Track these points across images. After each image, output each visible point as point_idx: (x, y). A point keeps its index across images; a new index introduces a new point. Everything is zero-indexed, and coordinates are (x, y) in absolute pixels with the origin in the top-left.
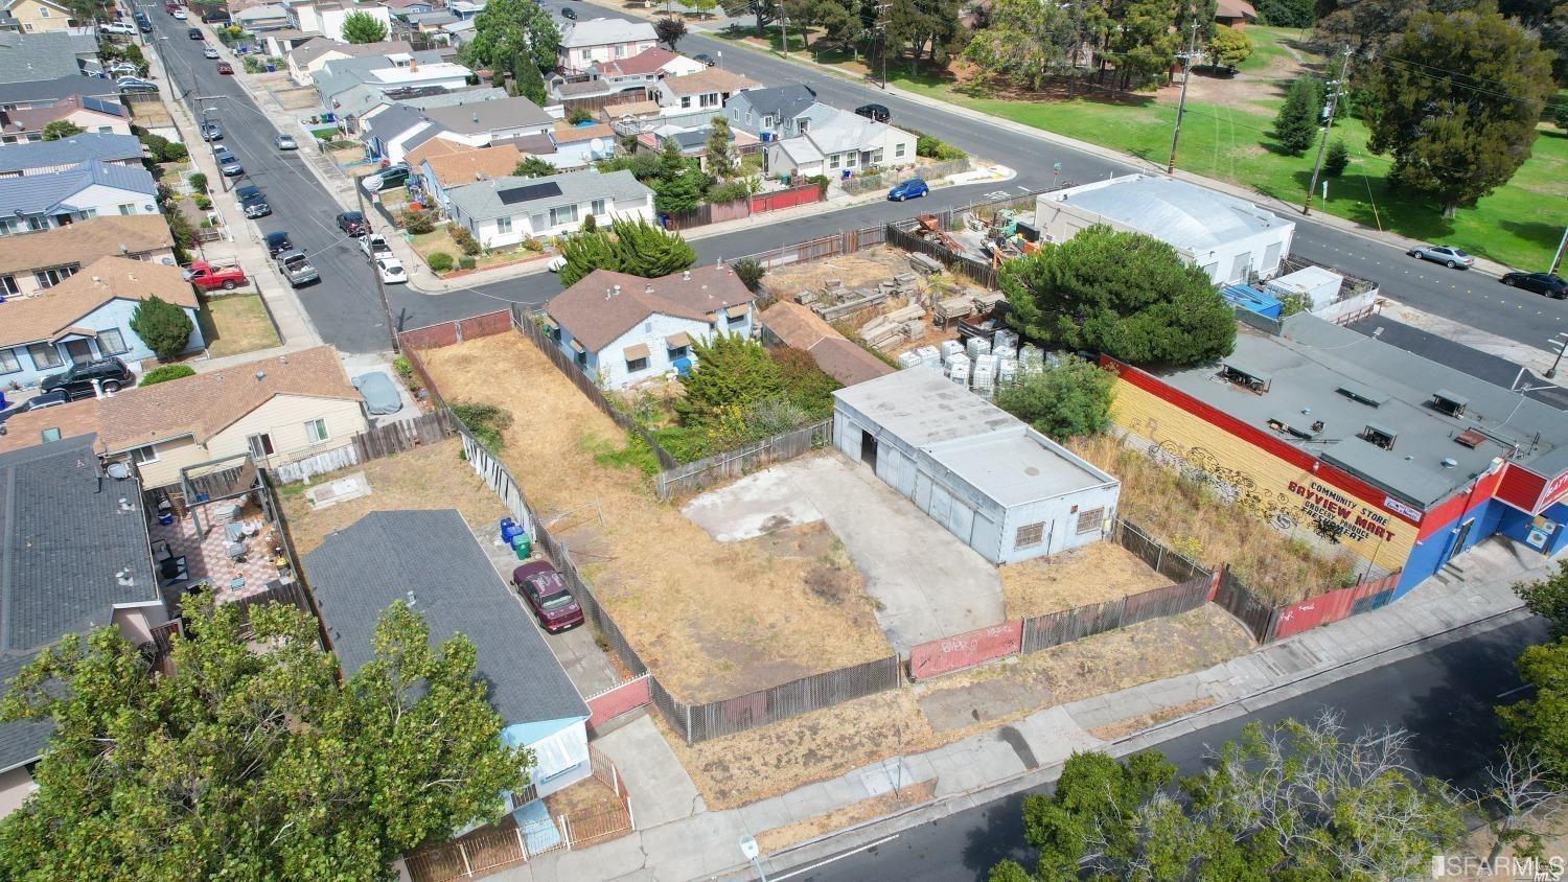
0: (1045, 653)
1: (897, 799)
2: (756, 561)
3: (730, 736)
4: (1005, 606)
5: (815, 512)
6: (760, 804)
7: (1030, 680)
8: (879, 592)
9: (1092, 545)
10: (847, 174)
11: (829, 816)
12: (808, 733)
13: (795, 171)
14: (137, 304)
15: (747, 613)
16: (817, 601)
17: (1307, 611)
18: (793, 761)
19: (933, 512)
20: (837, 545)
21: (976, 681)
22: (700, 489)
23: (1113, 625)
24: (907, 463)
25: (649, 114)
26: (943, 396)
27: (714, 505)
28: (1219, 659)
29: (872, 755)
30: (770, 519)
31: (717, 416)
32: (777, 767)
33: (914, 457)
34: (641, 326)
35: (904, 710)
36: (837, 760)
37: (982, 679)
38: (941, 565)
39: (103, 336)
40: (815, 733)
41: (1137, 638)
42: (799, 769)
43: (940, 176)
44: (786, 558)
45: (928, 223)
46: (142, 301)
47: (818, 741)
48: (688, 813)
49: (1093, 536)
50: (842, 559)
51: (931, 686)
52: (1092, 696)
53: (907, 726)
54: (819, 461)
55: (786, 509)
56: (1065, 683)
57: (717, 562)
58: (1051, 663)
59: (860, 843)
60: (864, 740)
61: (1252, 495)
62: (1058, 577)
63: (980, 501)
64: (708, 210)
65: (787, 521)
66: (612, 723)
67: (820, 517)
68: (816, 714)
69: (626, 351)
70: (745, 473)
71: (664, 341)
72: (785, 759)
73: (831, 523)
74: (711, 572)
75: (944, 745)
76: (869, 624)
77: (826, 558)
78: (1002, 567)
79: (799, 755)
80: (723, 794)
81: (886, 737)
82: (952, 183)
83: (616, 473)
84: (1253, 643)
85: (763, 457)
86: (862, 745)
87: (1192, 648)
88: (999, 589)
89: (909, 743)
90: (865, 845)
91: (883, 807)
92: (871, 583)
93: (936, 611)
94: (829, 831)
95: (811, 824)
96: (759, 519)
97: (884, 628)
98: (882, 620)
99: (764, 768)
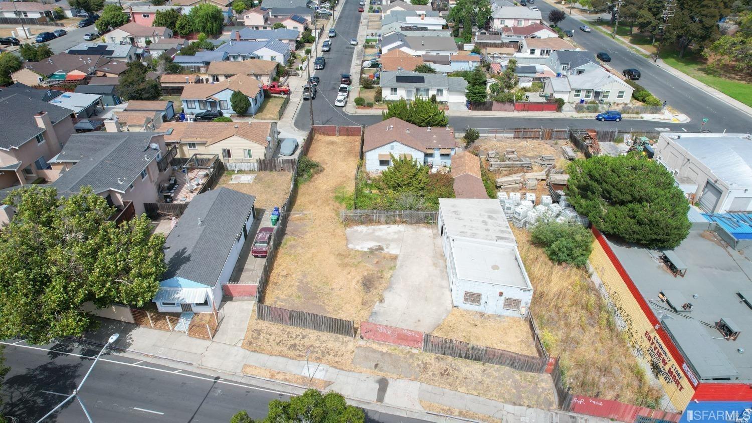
0: (433, 356)
1: (309, 381)
2: (353, 261)
3: (273, 323)
4: (438, 326)
5: (398, 250)
6: (262, 355)
7: (416, 364)
8: (388, 296)
9: (513, 318)
10: (582, 101)
11: (278, 373)
12: (301, 337)
13: (552, 94)
14: (233, 92)
16: (359, 287)
17: (597, 405)
18: (285, 345)
20: (393, 268)
21: (390, 352)
22: (362, 223)
23: (478, 359)
24: (446, 241)
25: (507, 54)
26: (489, 217)
27: (362, 232)
28: (526, 404)
29: (318, 359)
30: (377, 246)
31: (385, 193)
32: (278, 344)
34: (389, 146)
35: (348, 348)
36: (302, 353)
37: (393, 352)
39: (222, 102)
40: (303, 338)
41: (487, 371)
42: (285, 349)
43: (637, 113)
44: (367, 265)
45: (590, 134)
46: (235, 92)
47: (301, 342)
48: (234, 344)
49: (515, 314)
50: (387, 275)
51: (368, 344)
52: (439, 386)
53: (342, 355)
55: (387, 245)
56: (431, 374)
57: (339, 255)
58: (433, 361)
59: (280, 390)
60: (319, 351)
61: (631, 330)
62: (479, 325)
63: (455, 272)
64: (491, 104)
65: (383, 249)
66: (241, 298)
67: (398, 253)
68: (311, 331)
70: (387, 223)
71: (399, 155)
72: (283, 342)
73: (400, 258)
74: (332, 258)
75: (350, 371)
76: (370, 306)
77: (382, 271)
78: (455, 308)
79: (289, 344)
80: (251, 343)
81: (329, 355)
82: (642, 118)
83: (337, 205)
84: (555, 405)
85: (398, 219)
86: (317, 353)
87: (514, 391)
88: (443, 318)
89: (337, 362)
90: (281, 392)
91: (301, 381)
92: (389, 290)
93: (404, 314)
94: (273, 378)
95: (270, 372)
96: (373, 244)
97: (374, 311)
98: (377, 307)
99: (273, 342)
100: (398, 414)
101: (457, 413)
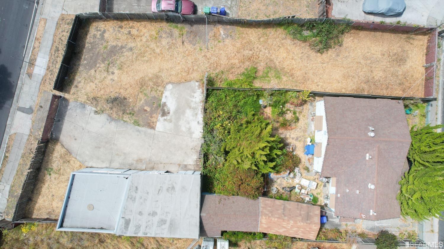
1: (32, 64)
4: (69, 152)
5: (161, 130)
6: (55, 28)
11: (40, 43)
18: (59, 44)
20: (137, 123)
29: (48, 68)
30: (168, 110)
36: (53, 56)
42: (56, 44)
47: (60, 55)
48: (64, 8)
53: (50, 84)
55: (170, 120)
56: (33, 142)
60: (53, 68)
65: (163, 116)
67: (157, 129)
72: (61, 42)
73: (150, 131)
75: (39, 90)
76: (92, 103)
77: (132, 113)
80: (63, 20)
86: (52, 66)
87: (16, 194)
88: (78, 157)
89: (46, 81)
90: (27, 46)
91: (33, 58)
92: (109, 118)
93: (83, 129)
94: (35, 39)
95: (40, 37)
97: (87, 106)
98: (90, 109)
99: (62, 35)
100: (9, 119)
101: (7, 155)
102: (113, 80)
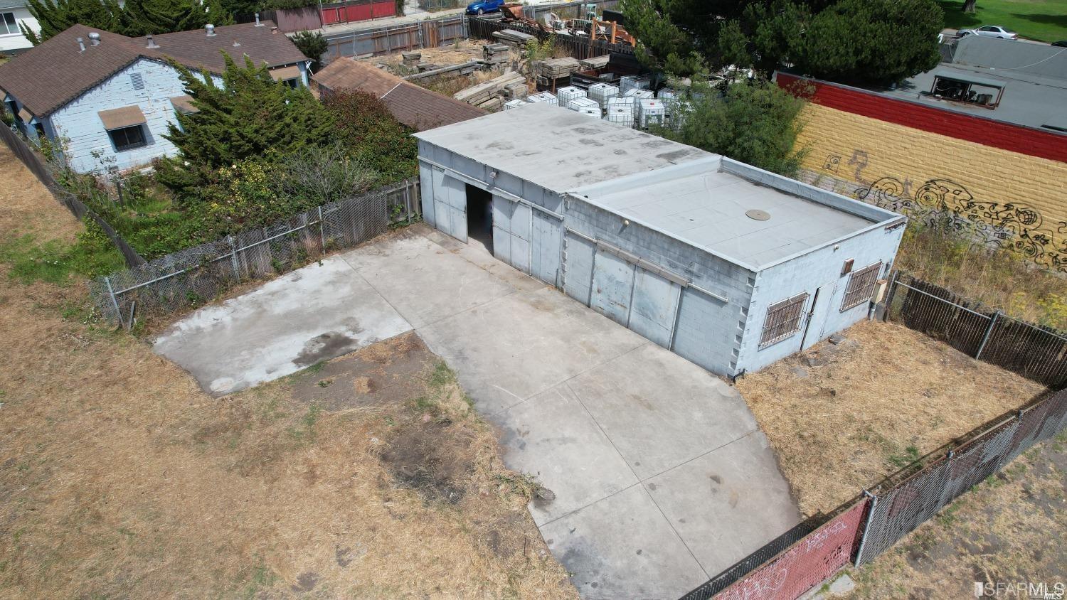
0: (897, 555)
2: (282, 425)
4: (777, 459)
5: (399, 320)
8: (531, 463)
9: (858, 327)
15: (252, 550)
16: (407, 502)
19: (597, 300)
20: (441, 374)
22: (196, 302)
24: (546, 225)
26: (582, 131)
27: (218, 326)
30: (316, 341)
31: (227, 183)
33: (558, 212)
34: (124, 78)
38: (636, 391)
44: (346, 411)
45: (512, 10)
49: (859, 312)
50: (454, 403)
54: (403, 244)
55: (347, 322)
57: (204, 435)
61: (1031, 235)
62: (836, 387)
63: (695, 268)
64: (273, 18)
65: (348, 341)
67: (407, 328)
69: (104, 116)
70: (280, 272)
71: (169, 106)
73: (428, 336)
74: (186, 461)
76: (526, 543)
77: (422, 403)
78: (738, 381)
83: (44, 290)
85: (309, 243)
88: (751, 425)
96: (297, 343)
97: (558, 550)
98: (551, 529)
102: (340, 553)
